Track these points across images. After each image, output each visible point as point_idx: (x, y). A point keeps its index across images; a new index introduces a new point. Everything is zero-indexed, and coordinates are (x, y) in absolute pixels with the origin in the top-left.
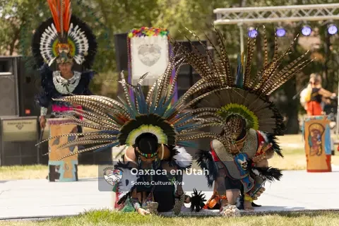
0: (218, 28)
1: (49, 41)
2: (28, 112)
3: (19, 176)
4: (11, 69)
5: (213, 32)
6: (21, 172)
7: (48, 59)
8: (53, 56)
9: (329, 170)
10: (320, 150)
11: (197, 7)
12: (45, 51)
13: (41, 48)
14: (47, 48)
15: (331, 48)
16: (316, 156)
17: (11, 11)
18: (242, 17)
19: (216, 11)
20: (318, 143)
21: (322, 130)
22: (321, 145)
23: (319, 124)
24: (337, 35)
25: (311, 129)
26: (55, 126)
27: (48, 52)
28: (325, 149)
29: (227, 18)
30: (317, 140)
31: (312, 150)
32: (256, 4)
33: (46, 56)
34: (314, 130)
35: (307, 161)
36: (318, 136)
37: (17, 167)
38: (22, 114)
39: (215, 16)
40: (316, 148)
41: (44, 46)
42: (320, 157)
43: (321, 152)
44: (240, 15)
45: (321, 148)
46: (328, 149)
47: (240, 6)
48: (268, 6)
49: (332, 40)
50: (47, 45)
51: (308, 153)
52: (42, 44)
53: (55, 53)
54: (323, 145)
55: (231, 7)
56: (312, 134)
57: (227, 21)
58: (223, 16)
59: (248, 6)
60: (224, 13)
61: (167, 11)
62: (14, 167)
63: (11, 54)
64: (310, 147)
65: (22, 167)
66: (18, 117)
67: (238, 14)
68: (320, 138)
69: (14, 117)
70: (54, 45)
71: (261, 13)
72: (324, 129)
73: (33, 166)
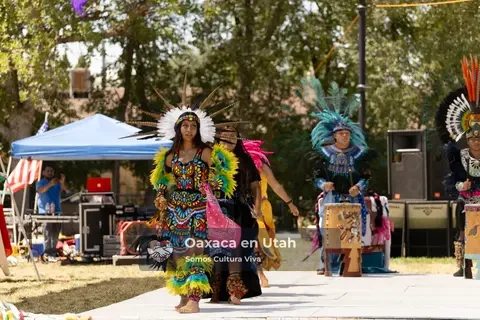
1: (458, 113)
2: (437, 195)
3: (427, 270)
4: (419, 145)
6: (429, 265)
7: (455, 133)
8: (462, 130)
12: (452, 124)
13: (448, 121)
14: (454, 121)
17: (422, 78)
26: (472, 213)
27: (456, 126)
33: (453, 130)
37: (424, 258)
38: (431, 197)
41: (451, 119)
50: (455, 118)
52: (449, 116)
53: (464, 127)
62: (420, 259)
63: (419, 128)
65: (429, 260)
66: (425, 201)
69: (421, 201)
70: (464, 118)
73: (442, 259)
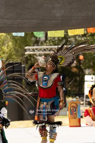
0: (27, 55)
5: (25, 57)
9: (80, 126)
10: (75, 116)
11: (17, 46)
15: (81, 66)
16: (74, 119)
18: (38, 51)
19: (26, 48)
20: (75, 113)
21: (76, 106)
22: (76, 113)
23: (75, 103)
24: (84, 60)
25: (71, 106)
28: (78, 115)
29: (31, 51)
30: (74, 111)
31: (72, 116)
32: (45, 44)
34: (72, 106)
35: (70, 121)
36: (75, 109)
39: (25, 50)
40: (74, 115)
42: (75, 119)
43: (76, 117)
44: (38, 50)
45: (76, 115)
46: (79, 116)
47: (38, 46)
48: (51, 45)
49: (82, 62)
51: (70, 118)
54: (77, 113)
55: (33, 46)
56: (72, 108)
57: (31, 53)
58: (29, 50)
59: (41, 46)
60: (30, 49)
61: (3, 48)
64: (71, 114)
67: (37, 49)
68: (76, 110)
71: (47, 49)
72: (77, 106)
